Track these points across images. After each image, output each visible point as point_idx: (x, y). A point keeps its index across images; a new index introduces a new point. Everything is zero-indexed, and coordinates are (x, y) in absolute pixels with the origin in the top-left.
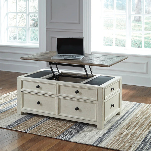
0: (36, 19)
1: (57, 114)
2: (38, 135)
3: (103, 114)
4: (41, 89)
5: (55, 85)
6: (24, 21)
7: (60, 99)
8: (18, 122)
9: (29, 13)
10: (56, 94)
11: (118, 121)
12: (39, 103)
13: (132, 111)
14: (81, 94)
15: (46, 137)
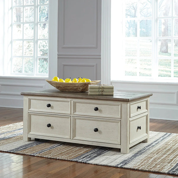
0: (45, 50)
1: (71, 138)
2: (49, 158)
3: (128, 135)
4: (53, 108)
5: (70, 102)
6: (31, 52)
7: (75, 119)
8: (24, 147)
9: (38, 40)
10: (71, 113)
11: (145, 147)
12: (49, 125)
13: (162, 140)
14: (101, 111)
15: (58, 159)
